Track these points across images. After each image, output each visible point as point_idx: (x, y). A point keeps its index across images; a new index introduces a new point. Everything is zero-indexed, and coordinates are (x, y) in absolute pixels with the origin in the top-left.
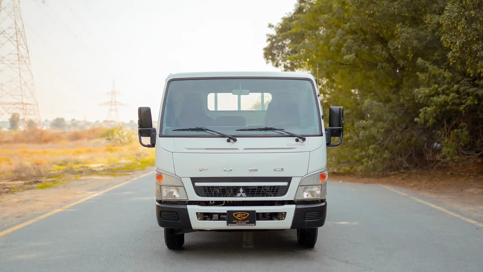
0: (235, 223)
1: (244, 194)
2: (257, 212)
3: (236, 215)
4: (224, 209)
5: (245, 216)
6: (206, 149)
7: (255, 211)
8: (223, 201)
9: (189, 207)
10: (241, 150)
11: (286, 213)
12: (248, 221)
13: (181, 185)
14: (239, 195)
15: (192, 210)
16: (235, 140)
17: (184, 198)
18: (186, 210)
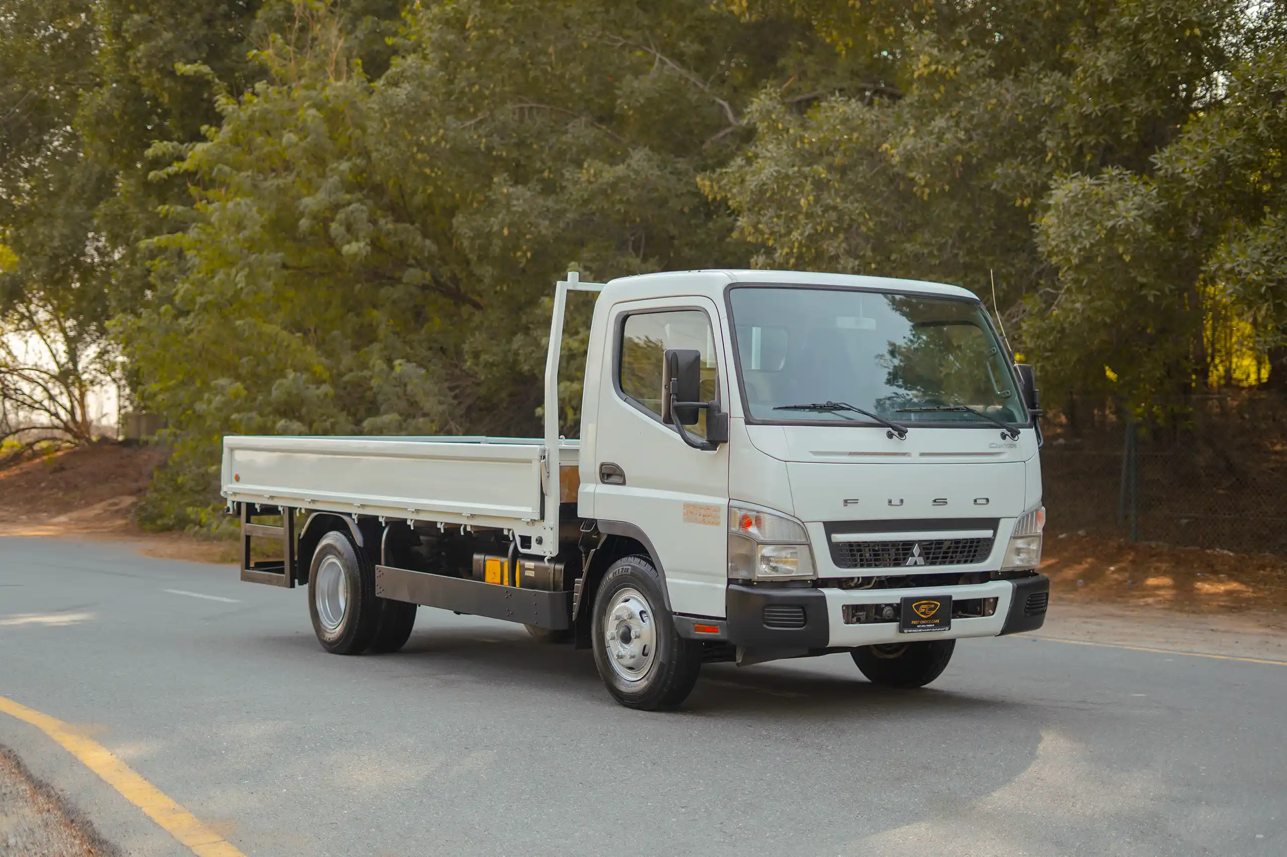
0: (914, 626)
1: (920, 560)
2: (954, 599)
3: (917, 607)
4: (894, 595)
5: (934, 609)
6: (851, 454)
7: (950, 597)
8: (872, 578)
9: (828, 592)
10: (915, 458)
11: (996, 599)
12: (938, 621)
13: (803, 540)
14: (911, 560)
15: (835, 598)
16: (902, 434)
17: (806, 573)
18: (823, 599)
